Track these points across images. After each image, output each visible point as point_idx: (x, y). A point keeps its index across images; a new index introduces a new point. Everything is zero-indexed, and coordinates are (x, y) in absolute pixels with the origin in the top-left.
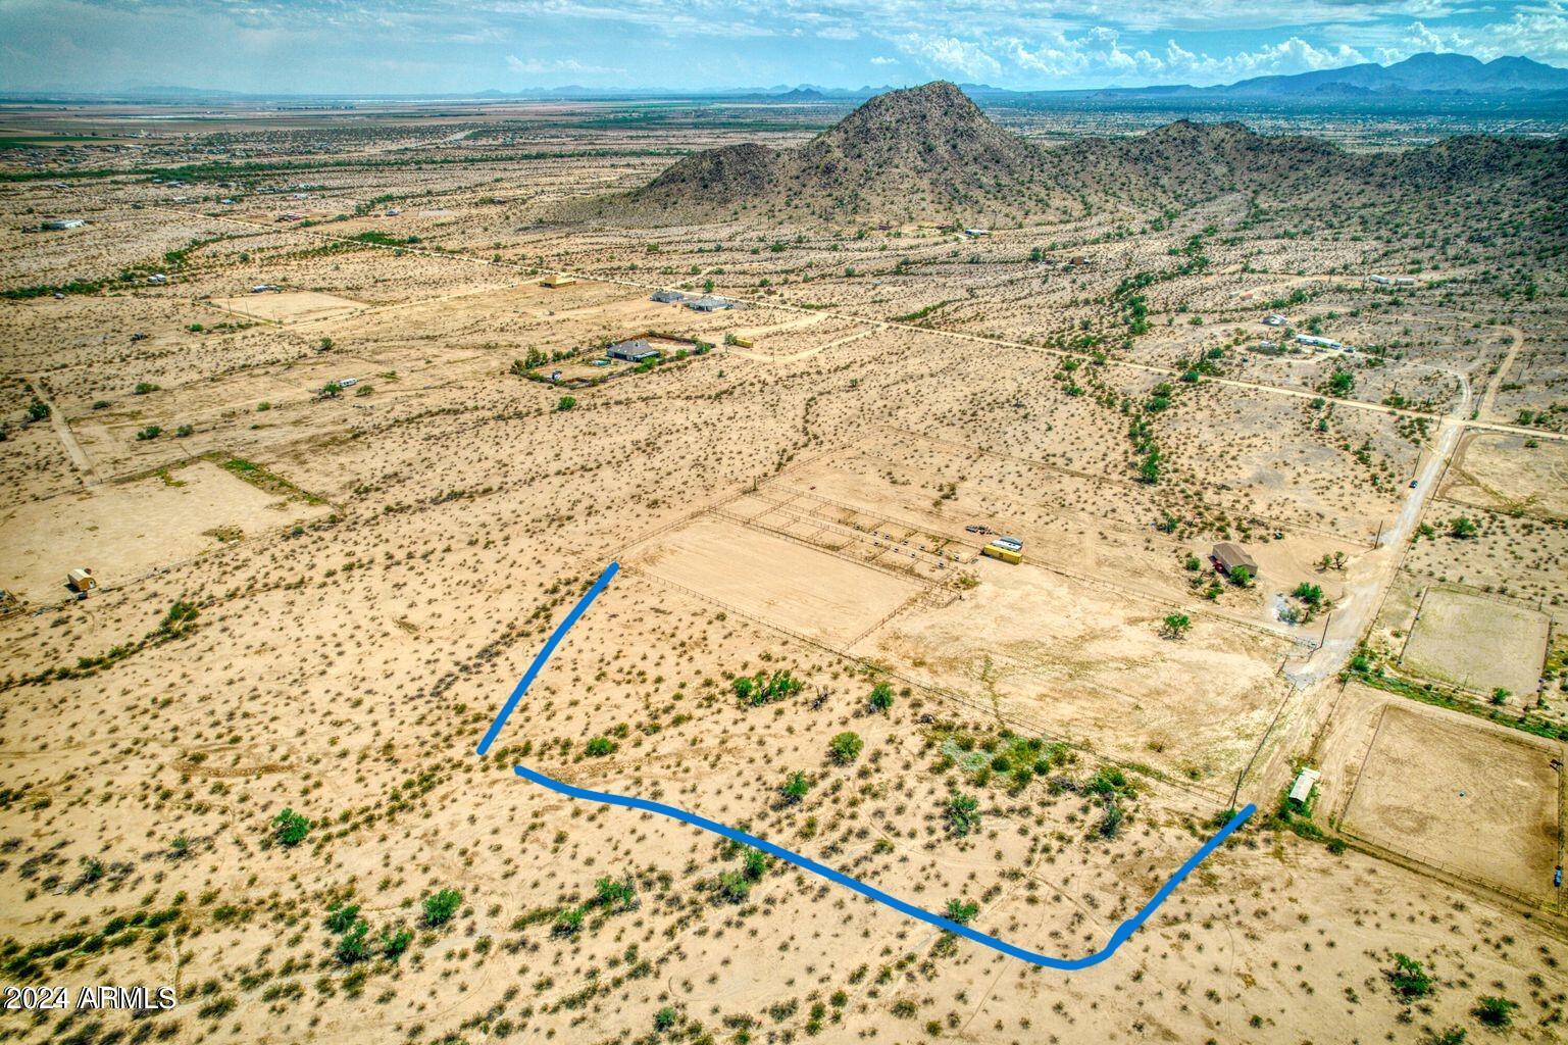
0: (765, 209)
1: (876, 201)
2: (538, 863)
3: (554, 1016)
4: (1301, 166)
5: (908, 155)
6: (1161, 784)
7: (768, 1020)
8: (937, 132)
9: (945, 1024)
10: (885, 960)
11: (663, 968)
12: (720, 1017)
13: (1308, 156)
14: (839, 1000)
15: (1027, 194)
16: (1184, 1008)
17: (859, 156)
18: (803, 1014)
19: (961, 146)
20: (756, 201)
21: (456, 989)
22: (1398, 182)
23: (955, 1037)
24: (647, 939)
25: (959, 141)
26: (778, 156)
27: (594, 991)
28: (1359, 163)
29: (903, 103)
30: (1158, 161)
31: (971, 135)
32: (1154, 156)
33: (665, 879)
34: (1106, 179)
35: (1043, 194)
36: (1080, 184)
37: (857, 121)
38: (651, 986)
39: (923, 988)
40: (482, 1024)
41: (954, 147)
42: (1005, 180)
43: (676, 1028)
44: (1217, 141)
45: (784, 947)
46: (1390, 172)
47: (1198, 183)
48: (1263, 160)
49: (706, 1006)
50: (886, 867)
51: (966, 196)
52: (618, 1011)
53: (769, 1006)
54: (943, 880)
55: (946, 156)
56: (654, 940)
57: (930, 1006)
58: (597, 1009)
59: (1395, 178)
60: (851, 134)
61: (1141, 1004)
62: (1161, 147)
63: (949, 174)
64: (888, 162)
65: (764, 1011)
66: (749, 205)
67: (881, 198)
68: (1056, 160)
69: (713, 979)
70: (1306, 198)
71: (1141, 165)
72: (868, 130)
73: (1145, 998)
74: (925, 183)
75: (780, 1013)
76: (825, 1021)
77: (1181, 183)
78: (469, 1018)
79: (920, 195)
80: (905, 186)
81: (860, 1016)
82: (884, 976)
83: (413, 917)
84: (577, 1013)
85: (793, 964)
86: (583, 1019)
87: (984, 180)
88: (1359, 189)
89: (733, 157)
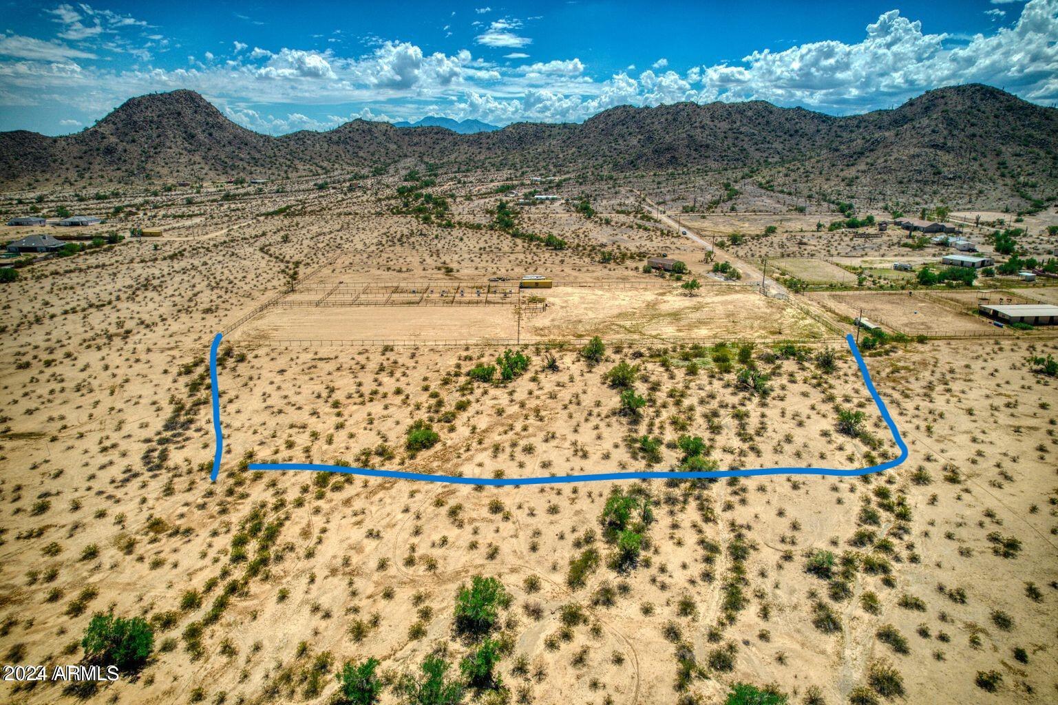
1: (164, 171)
5: (176, 140)
9: (950, 474)
12: (844, 546)
13: (441, 136)
15: (277, 163)
17: (133, 141)
18: (880, 512)
20: (48, 176)
25: (213, 131)
26: (55, 141)
28: (471, 138)
29: (159, 104)
31: (221, 127)
32: (348, 140)
35: (288, 163)
36: (309, 157)
37: (122, 116)
41: (210, 135)
42: (257, 155)
43: (835, 568)
44: (384, 131)
48: (415, 139)
51: (234, 166)
55: (207, 141)
58: (759, 596)
60: (119, 125)
64: (161, 145)
65: (859, 525)
66: (41, 179)
67: (167, 169)
71: (342, 146)
75: (869, 520)
79: (198, 166)
80: (183, 160)
81: (908, 496)
85: (816, 492)
87: (242, 156)
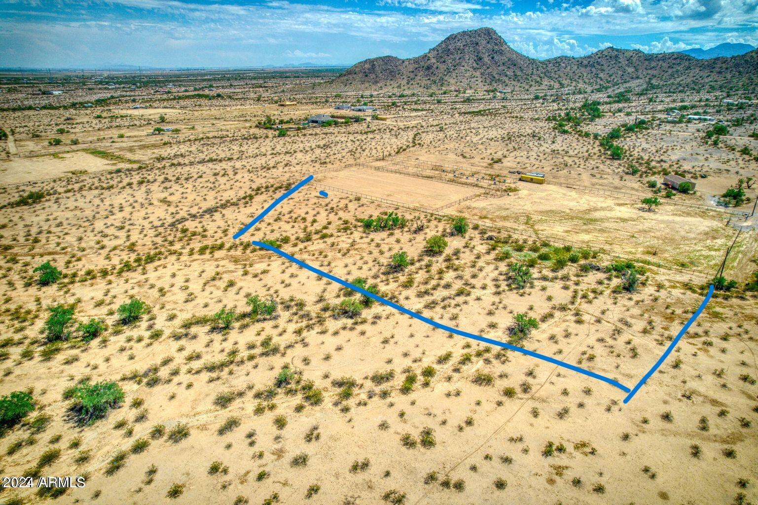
0: (396, 85)
1: (452, 81)
2: (211, 296)
3: (196, 376)
4: (675, 66)
5: (469, 61)
6: (660, 269)
7: (369, 384)
8: (484, 51)
9: (518, 390)
10: (466, 351)
11: (289, 351)
12: (329, 381)
13: (678, 61)
14: (429, 373)
15: (530, 79)
16: (724, 386)
17: (444, 62)
18: (399, 380)
19: (496, 58)
20: (392, 82)
21: (126, 358)
22: (729, 71)
23: (528, 399)
24: (280, 335)
25: (495, 55)
26: (403, 62)
27: (232, 362)
28: (706, 63)
29: (467, 37)
30: (598, 67)
31: (501, 53)
32: (595, 64)
33: (301, 305)
34: (571, 74)
35: (539, 79)
36: (557, 76)
37: (444, 46)
38: (278, 361)
39: (497, 368)
40: (138, 379)
41: (493, 58)
42: (519, 73)
43: (293, 386)
44: (628, 57)
45: (386, 342)
46: (724, 66)
47: (619, 76)
48: (653, 64)
49: (320, 373)
50: (466, 303)
51: (499, 80)
52: (248, 374)
53: (371, 375)
54: (508, 310)
55: (489, 62)
56: (285, 336)
57: (505, 379)
58: (231, 373)
59: (727, 69)
60: (440, 52)
61: (684, 382)
62: (599, 60)
63: (490, 70)
64: (459, 64)
65: (366, 378)
66: (388, 84)
67: (455, 80)
68: (545, 66)
69: (327, 358)
70: (678, 80)
71: (588, 69)
72: (449, 50)
73: (687, 379)
74: (478, 74)
75: (378, 379)
76: (417, 385)
77: (610, 76)
78: (129, 375)
79: (475, 79)
80: (468, 74)
81: (446, 384)
82: (466, 360)
83: (112, 320)
84: (214, 375)
85: (391, 351)
86: (218, 378)
87: (508, 73)
88: (707, 75)
89: (381, 62)
